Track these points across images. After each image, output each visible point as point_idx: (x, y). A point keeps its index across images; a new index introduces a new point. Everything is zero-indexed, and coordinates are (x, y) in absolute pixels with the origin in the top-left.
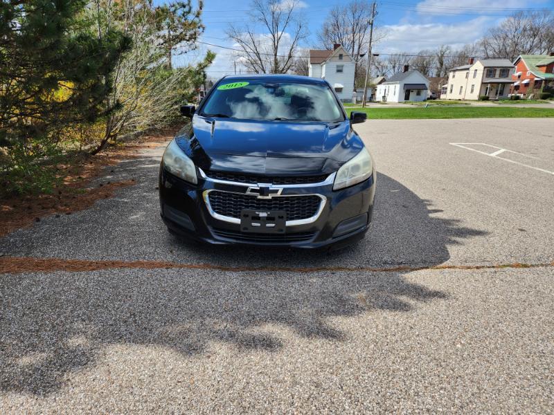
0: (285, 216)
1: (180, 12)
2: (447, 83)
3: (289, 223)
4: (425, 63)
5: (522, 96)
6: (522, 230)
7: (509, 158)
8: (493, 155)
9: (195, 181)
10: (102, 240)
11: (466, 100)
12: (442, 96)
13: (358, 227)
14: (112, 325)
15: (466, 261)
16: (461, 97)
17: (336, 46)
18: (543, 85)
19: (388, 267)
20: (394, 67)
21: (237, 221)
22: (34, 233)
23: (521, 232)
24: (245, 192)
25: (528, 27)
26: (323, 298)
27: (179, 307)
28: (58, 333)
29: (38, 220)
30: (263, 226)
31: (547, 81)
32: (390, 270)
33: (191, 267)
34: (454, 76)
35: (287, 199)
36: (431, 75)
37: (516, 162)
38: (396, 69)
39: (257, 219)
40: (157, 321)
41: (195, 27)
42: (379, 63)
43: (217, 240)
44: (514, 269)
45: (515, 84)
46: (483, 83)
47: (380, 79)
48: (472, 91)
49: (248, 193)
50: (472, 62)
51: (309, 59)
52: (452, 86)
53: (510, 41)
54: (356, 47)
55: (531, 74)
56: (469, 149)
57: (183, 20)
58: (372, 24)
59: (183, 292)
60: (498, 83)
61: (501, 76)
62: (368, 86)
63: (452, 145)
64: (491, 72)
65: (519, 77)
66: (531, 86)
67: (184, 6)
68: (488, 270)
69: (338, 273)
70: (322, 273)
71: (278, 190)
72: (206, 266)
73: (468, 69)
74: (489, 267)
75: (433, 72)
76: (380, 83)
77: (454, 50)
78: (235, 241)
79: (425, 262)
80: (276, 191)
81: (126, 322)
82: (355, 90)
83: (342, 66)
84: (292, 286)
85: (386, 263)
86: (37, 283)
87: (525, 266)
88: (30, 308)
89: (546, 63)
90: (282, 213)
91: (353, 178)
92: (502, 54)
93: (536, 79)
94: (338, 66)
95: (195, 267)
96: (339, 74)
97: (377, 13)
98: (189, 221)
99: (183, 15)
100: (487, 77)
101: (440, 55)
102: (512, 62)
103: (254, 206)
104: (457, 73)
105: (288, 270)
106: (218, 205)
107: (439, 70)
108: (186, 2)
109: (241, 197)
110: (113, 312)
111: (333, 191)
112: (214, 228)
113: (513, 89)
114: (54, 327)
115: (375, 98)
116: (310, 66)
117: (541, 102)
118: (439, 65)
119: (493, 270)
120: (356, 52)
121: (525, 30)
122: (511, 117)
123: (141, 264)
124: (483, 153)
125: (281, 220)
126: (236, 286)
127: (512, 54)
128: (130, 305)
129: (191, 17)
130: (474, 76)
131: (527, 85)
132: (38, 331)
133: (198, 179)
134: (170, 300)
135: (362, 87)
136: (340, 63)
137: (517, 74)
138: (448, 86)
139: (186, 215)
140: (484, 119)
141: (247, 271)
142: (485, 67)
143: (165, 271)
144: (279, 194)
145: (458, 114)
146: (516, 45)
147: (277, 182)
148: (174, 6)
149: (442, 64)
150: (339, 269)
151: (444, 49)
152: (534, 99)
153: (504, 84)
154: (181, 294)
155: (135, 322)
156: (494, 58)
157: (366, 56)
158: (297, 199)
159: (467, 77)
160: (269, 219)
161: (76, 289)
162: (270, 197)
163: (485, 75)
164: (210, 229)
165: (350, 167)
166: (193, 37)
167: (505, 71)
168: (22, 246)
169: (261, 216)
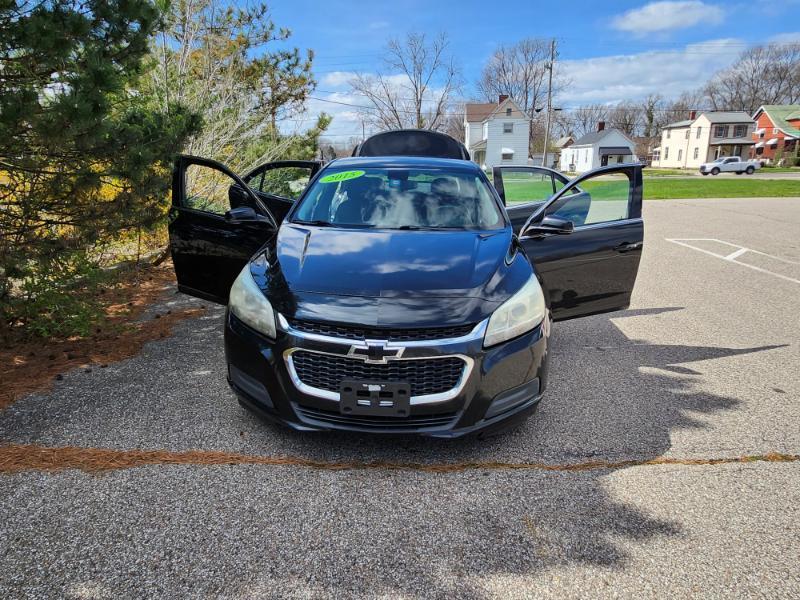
0: (408, 390)
1: (283, 65)
2: (659, 145)
3: (415, 400)
4: (627, 117)
5: (768, 161)
6: (778, 391)
7: (753, 263)
8: (730, 258)
9: (273, 333)
10: (144, 412)
11: (688, 169)
12: (654, 163)
13: (524, 400)
14: (133, 574)
15: (693, 451)
16: (680, 164)
17: (502, 98)
18: (797, 146)
19: (571, 461)
20: (584, 125)
21: (335, 396)
22: (50, 401)
23: (777, 395)
24: (346, 353)
25: (771, 68)
26: (468, 523)
27: (241, 539)
28: (52, 588)
29: (60, 378)
30: (375, 405)
32: (574, 468)
33: (267, 463)
34: (669, 136)
35: (412, 363)
36: (636, 133)
37: (764, 271)
38: (587, 126)
39: (366, 394)
40: (204, 567)
41: (303, 84)
42: (563, 119)
43: (306, 423)
44: (767, 464)
45: (757, 146)
46: (710, 146)
47: (565, 140)
48: (696, 156)
49: (351, 355)
50: (694, 116)
51: (465, 117)
52: (667, 149)
53: (747, 86)
54: (530, 99)
55: (780, 131)
56: (694, 248)
57: (287, 76)
58: (551, 69)
59: (252, 510)
60: (733, 145)
61: (736, 135)
62: (549, 151)
63: (669, 243)
64: (721, 129)
65: (762, 135)
66: (781, 148)
67: (289, 58)
68: (727, 466)
69: (494, 473)
70: (468, 473)
71: (397, 351)
72: (291, 460)
73: (688, 126)
74: (729, 461)
75: (639, 132)
76: (566, 146)
77: (668, 101)
78: (332, 426)
79: (629, 451)
80: (394, 353)
81: (156, 567)
82: (530, 156)
83: (512, 125)
84: (420, 501)
85: (568, 454)
86: (38, 491)
87: (786, 458)
88: (18, 540)
90: (405, 384)
91: (514, 326)
92: (737, 105)
93: (787, 138)
94: (505, 125)
95: (274, 463)
96: (508, 135)
97: (558, 54)
98: (264, 392)
99: (288, 69)
100: (715, 136)
101: (648, 108)
102: (751, 115)
103: (360, 375)
104: (673, 132)
105: (417, 467)
106: (306, 372)
107: (648, 127)
108: (292, 52)
109: (341, 360)
110: (139, 549)
111: (484, 348)
112: (300, 406)
113: (754, 152)
114: (47, 576)
115: (560, 167)
116: (467, 124)
117: (796, 170)
118: (647, 121)
119: (736, 465)
120: (530, 105)
121: (766, 71)
122: (753, 195)
123: (194, 457)
124: (714, 254)
125: (402, 396)
126: (333, 500)
127: (751, 105)
128: (167, 535)
129: (298, 71)
130: (698, 136)
131: (773, 147)
132: (22, 584)
133: (277, 331)
134: (228, 526)
135: (540, 151)
136: (508, 120)
137: (759, 132)
138: (662, 149)
139: (260, 383)
140: (713, 200)
141: (352, 471)
142: (713, 124)
143: (228, 470)
144: (398, 357)
145: (676, 190)
146: (756, 92)
147: (396, 336)
148: (275, 57)
149: (651, 119)
150: (497, 465)
151: (653, 100)
152: (786, 166)
153: (740, 146)
154: (246, 514)
155: (170, 567)
156: (726, 111)
157: (545, 111)
158: (427, 363)
159: (687, 137)
160: (383, 395)
161: (91, 503)
162: (384, 361)
163: (713, 135)
164: (295, 407)
165: (510, 309)
166: (301, 97)
167: (741, 129)
168: (30, 424)
169: (370, 389)
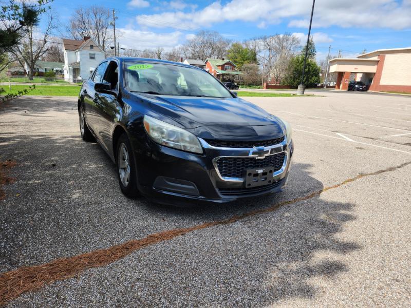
0: (273, 170)
6: (322, 161)
9: (200, 150)
17: (86, 38)
18: (221, 77)
24: (248, 156)
30: (260, 180)
31: (223, 75)
35: (274, 156)
39: (256, 176)
49: (251, 156)
50: (182, 60)
55: (215, 70)
58: (114, 26)
69: (291, 206)
70: (283, 208)
71: (268, 151)
77: (166, 52)
80: (267, 152)
83: (94, 54)
85: (301, 193)
89: (221, 64)
93: (217, 73)
96: (92, 60)
98: (193, 187)
101: (158, 54)
102: (204, 62)
106: (225, 169)
109: (244, 159)
112: (221, 189)
116: (64, 51)
123: (157, 238)
125: (270, 174)
136: (92, 52)
137: (207, 70)
139: (190, 182)
144: (268, 154)
151: (160, 50)
160: (263, 174)
162: (264, 157)
164: (217, 190)
169: (259, 173)
